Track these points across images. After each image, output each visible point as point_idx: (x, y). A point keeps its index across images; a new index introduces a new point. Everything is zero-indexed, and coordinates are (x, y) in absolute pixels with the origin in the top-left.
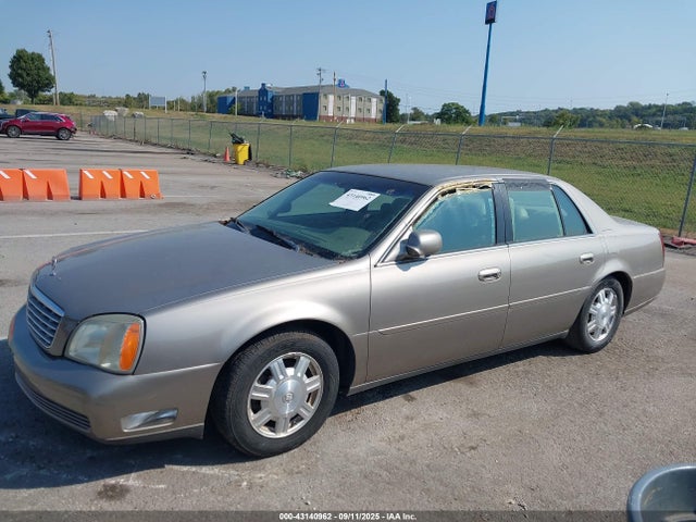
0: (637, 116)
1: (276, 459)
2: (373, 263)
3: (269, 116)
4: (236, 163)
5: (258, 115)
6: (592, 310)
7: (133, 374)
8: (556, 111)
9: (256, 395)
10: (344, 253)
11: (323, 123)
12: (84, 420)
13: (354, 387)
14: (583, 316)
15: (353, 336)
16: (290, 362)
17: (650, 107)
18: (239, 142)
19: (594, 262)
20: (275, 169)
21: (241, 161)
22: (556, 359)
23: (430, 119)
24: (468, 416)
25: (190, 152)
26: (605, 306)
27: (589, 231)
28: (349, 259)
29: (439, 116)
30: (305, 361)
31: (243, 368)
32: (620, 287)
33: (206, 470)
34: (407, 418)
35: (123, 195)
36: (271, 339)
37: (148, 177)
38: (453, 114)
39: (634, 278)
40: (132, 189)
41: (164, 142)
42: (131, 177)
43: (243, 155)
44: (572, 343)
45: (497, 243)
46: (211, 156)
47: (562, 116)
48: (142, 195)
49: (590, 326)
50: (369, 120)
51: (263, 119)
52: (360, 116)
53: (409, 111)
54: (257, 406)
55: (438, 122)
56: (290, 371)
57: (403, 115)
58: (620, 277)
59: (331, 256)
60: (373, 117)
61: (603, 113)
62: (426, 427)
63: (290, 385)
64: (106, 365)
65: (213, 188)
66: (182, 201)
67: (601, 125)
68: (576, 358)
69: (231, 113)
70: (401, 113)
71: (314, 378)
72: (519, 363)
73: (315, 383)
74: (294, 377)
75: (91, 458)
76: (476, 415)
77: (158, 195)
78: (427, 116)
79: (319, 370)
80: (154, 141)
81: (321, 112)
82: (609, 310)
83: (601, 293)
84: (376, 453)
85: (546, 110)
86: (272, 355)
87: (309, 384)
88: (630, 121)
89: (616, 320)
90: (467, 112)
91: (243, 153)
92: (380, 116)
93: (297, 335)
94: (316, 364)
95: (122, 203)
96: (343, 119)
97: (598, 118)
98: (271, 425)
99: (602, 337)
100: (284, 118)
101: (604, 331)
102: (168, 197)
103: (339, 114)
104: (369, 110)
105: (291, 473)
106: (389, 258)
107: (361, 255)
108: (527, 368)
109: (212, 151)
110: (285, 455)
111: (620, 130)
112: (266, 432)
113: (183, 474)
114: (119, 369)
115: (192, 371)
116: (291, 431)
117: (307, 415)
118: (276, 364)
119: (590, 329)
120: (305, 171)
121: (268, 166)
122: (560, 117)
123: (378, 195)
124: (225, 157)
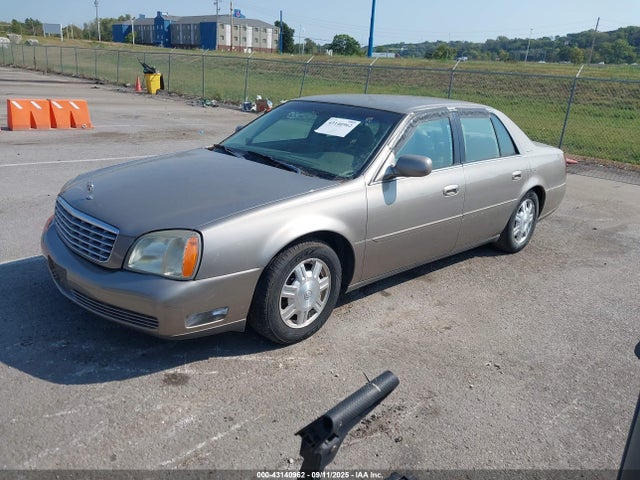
0: (505, 49)
1: (299, 345)
2: (367, 182)
3: (169, 45)
4: (149, 92)
5: (156, 44)
6: (517, 218)
7: (194, 280)
8: (435, 44)
9: (285, 293)
10: (340, 175)
11: (222, 53)
12: (153, 321)
13: (353, 286)
14: (511, 223)
15: (355, 243)
16: (309, 267)
17: (515, 41)
18: (151, 71)
19: (522, 177)
20: (187, 98)
21: (154, 91)
22: (489, 259)
23: (322, 50)
24: (436, 305)
25: (98, 82)
26: (526, 215)
27: (517, 152)
28: (345, 179)
29: (331, 47)
30: (319, 265)
31: (277, 272)
32: (537, 198)
33: (244, 357)
34: (389, 309)
35: (54, 125)
36: (296, 247)
37: (77, 107)
38: (344, 46)
39: (547, 190)
40: (63, 120)
41: (68, 71)
42: (60, 107)
43: (155, 84)
44: (501, 245)
45: (454, 163)
46: (122, 86)
47: (440, 49)
48: (73, 125)
49: (515, 231)
50: (266, 50)
51: (161, 49)
52: (257, 45)
53: (303, 42)
54: (285, 303)
55: (330, 52)
56: (309, 274)
57: (298, 45)
58: (538, 191)
59: (330, 177)
60: (269, 47)
61: (476, 47)
62: (407, 314)
63: (308, 285)
64: (167, 274)
65: (137, 117)
66: (114, 130)
67: (475, 57)
68: (503, 257)
69: (127, 41)
70: (295, 43)
71: (325, 279)
72: (461, 263)
73: (325, 283)
74: (313, 278)
75: (143, 355)
76: (440, 304)
77: (89, 125)
78: (319, 47)
79: (328, 272)
80: (58, 70)
81: (219, 42)
82: (528, 217)
83: (524, 204)
84: (374, 336)
85: (426, 43)
86: (296, 261)
87: (321, 284)
88: (498, 53)
89: (533, 225)
90: (357, 43)
91: (155, 82)
92: (275, 46)
93: (314, 244)
94: (326, 268)
95: (54, 133)
96: (240, 49)
97: (472, 51)
98: (294, 318)
99: (523, 239)
100: (182, 46)
101: (524, 235)
102: (98, 127)
103: (236, 44)
104: (265, 40)
105: (314, 355)
106: (378, 178)
107: (356, 176)
108: (468, 266)
109: (121, 81)
110: (304, 342)
111: (491, 62)
112: (291, 324)
113: (228, 362)
114: (182, 277)
115: (235, 277)
116: (307, 323)
117: (320, 310)
118: (300, 267)
119: (515, 234)
120: (218, 100)
121: (181, 95)
122: (439, 49)
123: (358, 123)
124: (137, 87)
